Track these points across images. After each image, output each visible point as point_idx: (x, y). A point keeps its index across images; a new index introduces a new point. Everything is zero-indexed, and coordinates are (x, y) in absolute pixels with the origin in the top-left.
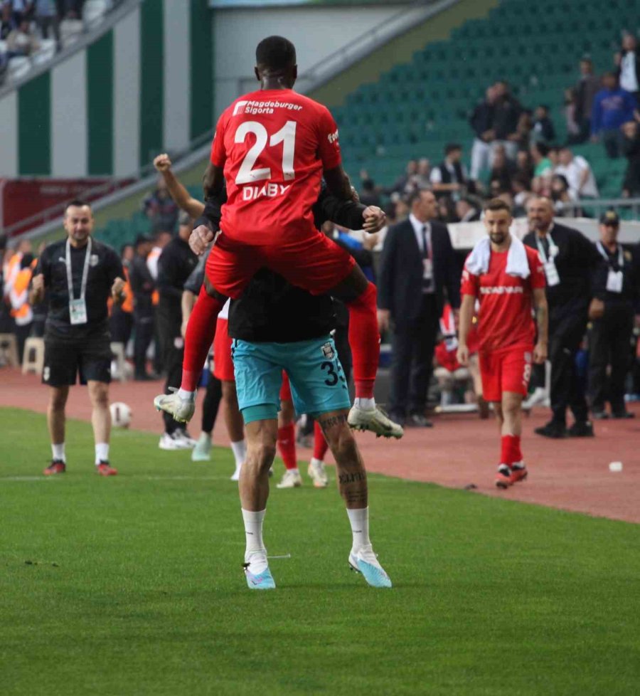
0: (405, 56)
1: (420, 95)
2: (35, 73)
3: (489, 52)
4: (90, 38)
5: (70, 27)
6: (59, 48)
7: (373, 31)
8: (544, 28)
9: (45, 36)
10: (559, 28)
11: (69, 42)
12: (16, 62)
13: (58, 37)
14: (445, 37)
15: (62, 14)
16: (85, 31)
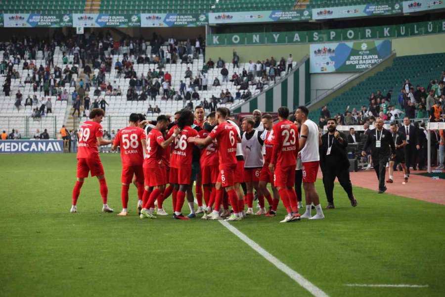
0: (355, 84)
1: (358, 94)
2: (270, 88)
3: (374, 84)
4: (282, 80)
5: (277, 78)
6: (275, 83)
7: (348, 79)
8: (383, 79)
9: (272, 80)
10: (390, 78)
11: (278, 81)
12: (265, 86)
13: (275, 80)
14: (364, 80)
15: (276, 75)
16: (281, 79)
